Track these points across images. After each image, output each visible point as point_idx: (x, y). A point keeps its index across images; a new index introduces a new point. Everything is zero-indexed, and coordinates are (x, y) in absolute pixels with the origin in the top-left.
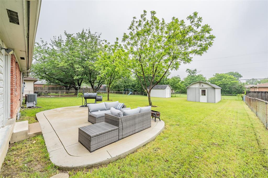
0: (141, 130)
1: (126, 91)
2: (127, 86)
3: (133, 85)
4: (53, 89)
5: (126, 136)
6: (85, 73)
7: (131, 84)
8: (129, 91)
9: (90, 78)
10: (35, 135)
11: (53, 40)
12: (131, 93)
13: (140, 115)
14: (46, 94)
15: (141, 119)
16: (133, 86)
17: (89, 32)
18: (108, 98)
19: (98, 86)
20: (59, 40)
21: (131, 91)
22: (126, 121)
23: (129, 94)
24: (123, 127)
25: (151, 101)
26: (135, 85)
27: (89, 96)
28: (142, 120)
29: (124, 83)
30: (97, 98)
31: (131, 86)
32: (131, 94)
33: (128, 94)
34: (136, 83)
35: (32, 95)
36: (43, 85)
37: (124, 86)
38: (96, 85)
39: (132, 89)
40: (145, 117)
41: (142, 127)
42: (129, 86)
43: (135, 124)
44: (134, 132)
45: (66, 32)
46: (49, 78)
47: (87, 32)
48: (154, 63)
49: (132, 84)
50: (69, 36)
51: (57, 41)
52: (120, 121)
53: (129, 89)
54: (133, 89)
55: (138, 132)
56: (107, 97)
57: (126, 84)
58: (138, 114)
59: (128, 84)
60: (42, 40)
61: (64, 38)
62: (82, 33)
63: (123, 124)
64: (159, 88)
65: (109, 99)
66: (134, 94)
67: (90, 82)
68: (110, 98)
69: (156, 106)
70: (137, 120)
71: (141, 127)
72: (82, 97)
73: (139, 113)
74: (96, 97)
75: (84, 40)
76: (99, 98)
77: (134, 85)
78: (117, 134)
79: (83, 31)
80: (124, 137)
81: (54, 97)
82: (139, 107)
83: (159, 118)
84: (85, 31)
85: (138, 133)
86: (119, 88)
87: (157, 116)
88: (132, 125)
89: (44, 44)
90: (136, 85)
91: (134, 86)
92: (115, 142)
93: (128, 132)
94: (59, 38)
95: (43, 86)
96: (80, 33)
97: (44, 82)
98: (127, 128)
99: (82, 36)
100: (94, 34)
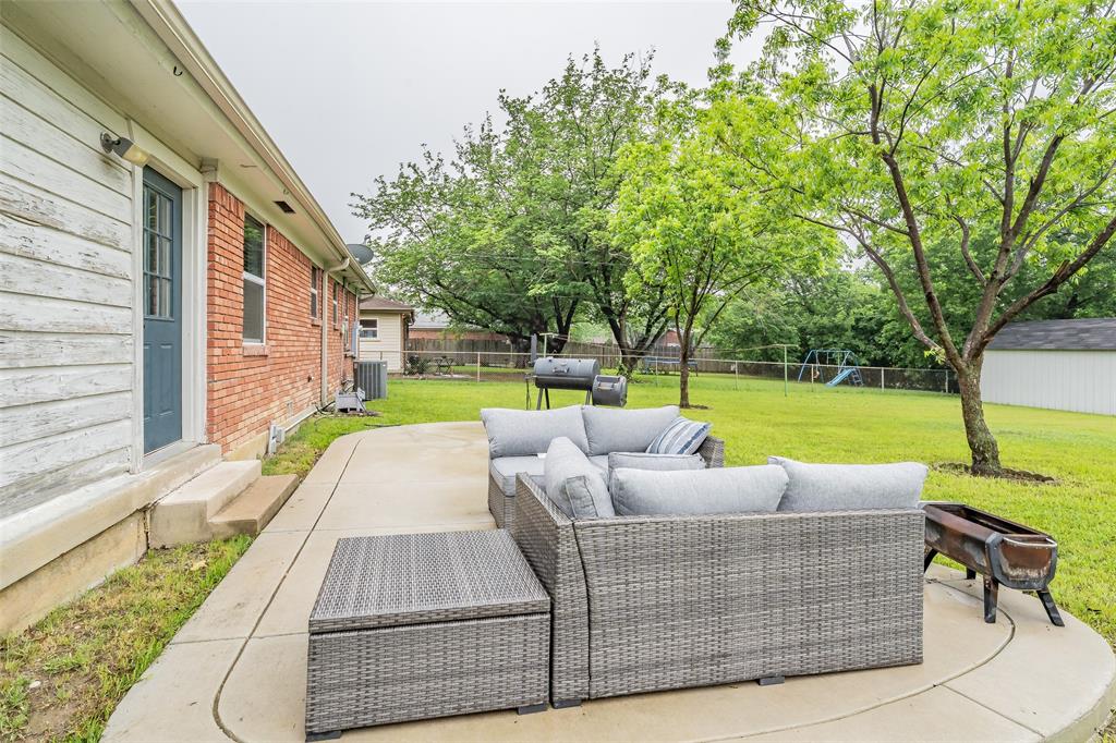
0: (796, 668)
1: (812, 360)
2: (821, 332)
3: (861, 324)
4: (473, 345)
5: (616, 684)
6: (585, 272)
7: (851, 321)
8: (833, 361)
9: (607, 292)
10: (231, 531)
11: (464, 142)
12: (846, 373)
13: (777, 529)
14: (445, 367)
15: (793, 564)
16: (866, 331)
17: (598, 63)
18: (684, 396)
19: (648, 331)
20: (483, 139)
21: (848, 363)
22: (621, 558)
23: (837, 379)
24: (596, 605)
25: (985, 431)
26: (881, 324)
27: (558, 374)
28: (806, 577)
29: (800, 314)
30: (596, 384)
31: (850, 333)
32: (847, 382)
33: (826, 377)
34: (883, 313)
35: (374, 365)
36: (440, 330)
37: (802, 330)
38: (635, 328)
39: (855, 350)
40: (838, 560)
41: (805, 646)
42: (838, 330)
43: (721, 605)
44: (705, 673)
45: (505, 95)
46: (452, 302)
47: (589, 67)
48: (1015, 131)
49: (857, 320)
50: (514, 108)
51: (477, 142)
52: (566, 548)
53: (837, 352)
54: (864, 353)
55: (757, 681)
56: (678, 391)
57: (816, 318)
58: (752, 523)
59: (825, 321)
60: (427, 149)
61: (501, 123)
62: (567, 79)
63: (594, 581)
64: (1092, 341)
65: (690, 403)
66: (871, 381)
67: (607, 311)
68: (694, 397)
69: (1040, 478)
70: (744, 573)
71: (796, 638)
72: (527, 381)
73: (780, 508)
74: (591, 379)
75: (578, 113)
76: (606, 386)
77: (873, 324)
78: (539, 652)
79: (570, 69)
80: (599, 687)
81: (462, 379)
82: (777, 462)
83: (1043, 595)
84: (579, 66)
85: (754, 688)
86: (765, 341)
87: (1014, 566)
88: (691, 609)
89: (433, 164)
90: (886, 327)
91: (873, 332)
92: (515, 710)
93: (646, 654)
94: (483, 129)
95: (439, 336)
96: (560, 81)
97: (438, 319)
98: (630, 618)
99: (567, 91)
100: (620, 67)
